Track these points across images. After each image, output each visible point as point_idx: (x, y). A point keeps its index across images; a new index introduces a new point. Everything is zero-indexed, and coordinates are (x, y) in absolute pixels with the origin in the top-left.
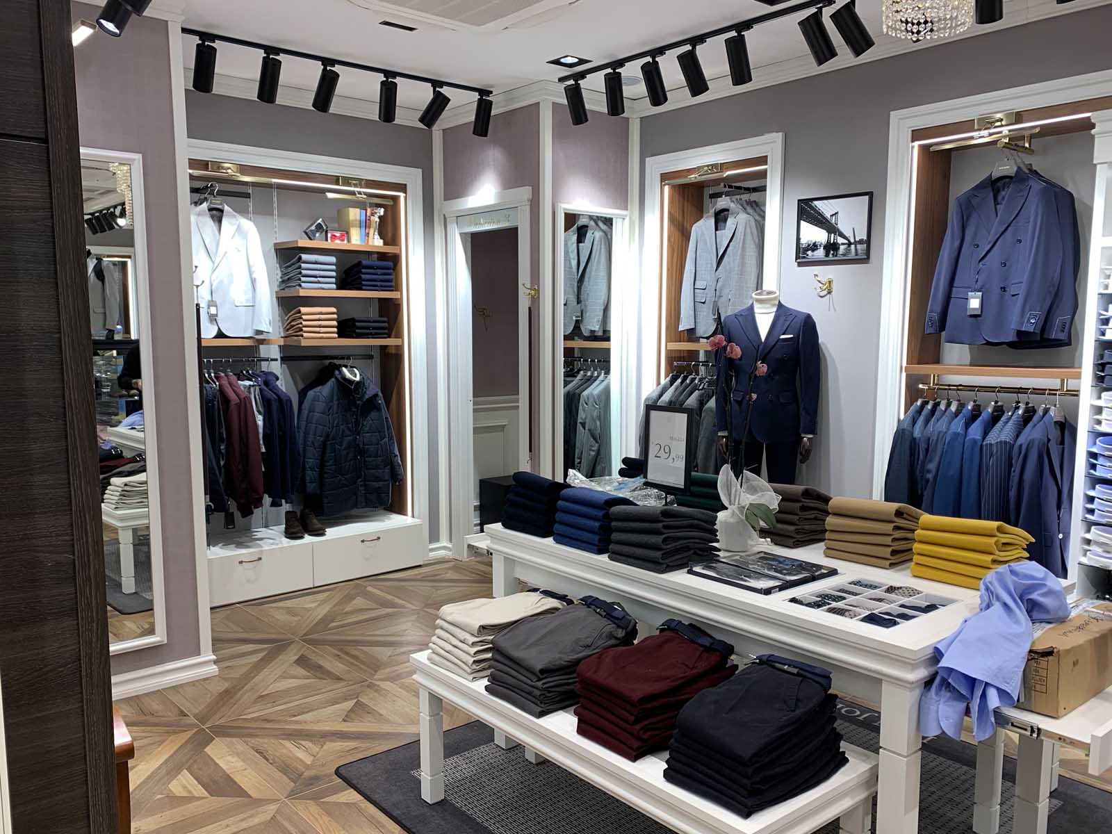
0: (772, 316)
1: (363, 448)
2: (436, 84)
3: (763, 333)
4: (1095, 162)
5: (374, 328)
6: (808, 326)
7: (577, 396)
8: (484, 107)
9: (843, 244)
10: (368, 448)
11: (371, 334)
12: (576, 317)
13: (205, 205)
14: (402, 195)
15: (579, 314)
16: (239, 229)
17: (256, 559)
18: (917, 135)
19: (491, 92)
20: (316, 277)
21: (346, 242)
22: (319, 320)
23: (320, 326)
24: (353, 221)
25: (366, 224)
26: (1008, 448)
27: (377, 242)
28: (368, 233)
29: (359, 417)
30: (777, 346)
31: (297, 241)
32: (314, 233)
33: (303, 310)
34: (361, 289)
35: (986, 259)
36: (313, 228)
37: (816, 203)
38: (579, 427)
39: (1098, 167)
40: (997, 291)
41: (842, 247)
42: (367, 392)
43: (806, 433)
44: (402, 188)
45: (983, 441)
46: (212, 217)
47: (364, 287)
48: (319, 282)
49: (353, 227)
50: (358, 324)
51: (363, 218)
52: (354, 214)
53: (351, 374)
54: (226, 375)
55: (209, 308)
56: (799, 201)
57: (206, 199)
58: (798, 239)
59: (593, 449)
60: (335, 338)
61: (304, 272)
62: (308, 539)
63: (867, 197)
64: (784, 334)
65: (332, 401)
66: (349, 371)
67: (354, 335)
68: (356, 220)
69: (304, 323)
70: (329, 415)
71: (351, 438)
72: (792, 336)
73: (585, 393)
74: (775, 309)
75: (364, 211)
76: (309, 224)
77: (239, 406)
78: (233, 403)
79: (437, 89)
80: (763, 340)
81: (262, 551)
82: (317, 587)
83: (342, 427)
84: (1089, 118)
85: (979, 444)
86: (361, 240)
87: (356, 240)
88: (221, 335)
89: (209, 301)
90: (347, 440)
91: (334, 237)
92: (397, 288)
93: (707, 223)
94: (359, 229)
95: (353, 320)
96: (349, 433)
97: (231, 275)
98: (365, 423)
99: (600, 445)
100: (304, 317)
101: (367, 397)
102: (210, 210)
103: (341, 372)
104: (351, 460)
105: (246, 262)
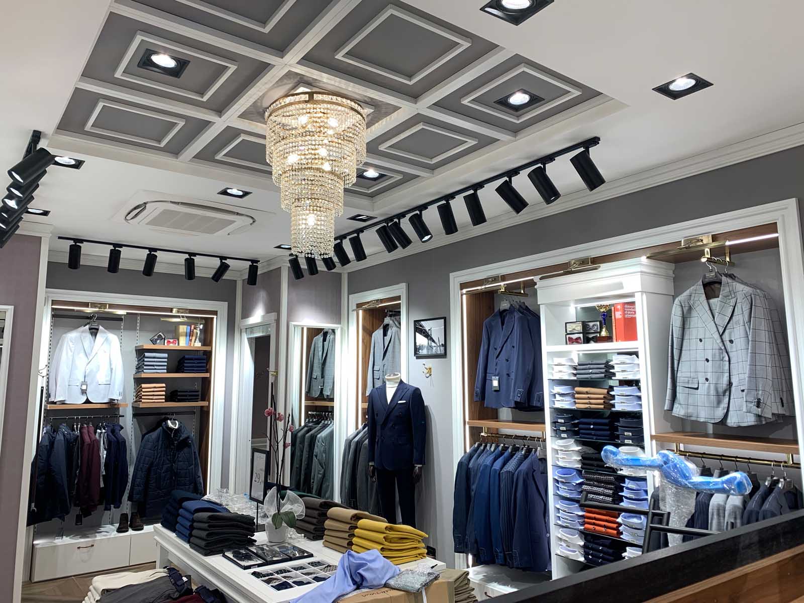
0: (395, 389)
1: (177, 472)
2: (222, 258)
3: (389, 399)
4: (539, 303)
5: (190, 396)
6: (416, 395)
7: (315, 437)
8: (253, 270)
9: (435, 346)
10: (180, 472)
11: (187, 399)
12: (321, 386)
13: (87, 327)
14: (215, 317)
15: (322, 385)
16: (107, 339)
17: (90, 545)
18: (463, 286)
19: (259, 261)
20: (153, 366)
21: (177, 345)
22: (153, 391)
23: (154, 395)
24: (181, 332)
25: (190, 334)
26: (511, 474)
27: (198, 344)
28: (191, 340)
29: (175, 452)
30: (396, 408)
31: (143, 346)
32: (156, 340)
33: (143, 385)
34: (183, 372)
35: (500, 356)
36: (156, 337)
37: (422, 322)
38: (314, 458)
39: (541, 306)
40: (505, 376)
41: (434, 348)
42: (182, 436)
43: (417, 464)
44: (215, 313)
45: (501, 470)
46: (91, 334)
47: (185, 371)
48: (155, 369)
49: (182, 336)
50: (179, 393)
51: (189, 331)
52: (183, 329)
53: (172, 424)
54: (87, 427)
55: (81, 386)
56: (415, 321)
57: (88, 323)
58: (415, 343)
59: (320, 472)
60: (163, 402)
61: (145, 363)
62: (131, 532)
63: (443, 320)
64: (401, 400)
65: (158, 441)
66: (171, 422)
67: (177, 400)
68: (184, 332)
69: (143, 394)
70: (154, 451)
71: (169, 465)
72: (405, 401)
73: (319, 436)
74: (397, 385)
75: (189, 327)
76: (153, 336)
77: (89, 445)
78: (86, 444)
79: (223, 261)
80: (389, 403)
81: (95, 540)
82: (131, 566)
83: (163, 458)
84: (532, 280)
85: (498, 472)
86: (186, 343)
87: (183, 343)
88: (88, 402)
89: (82, 382)
90: (165, 467)
91: (169, 342)
92: (208, 370)
93: (378, 333)
94: (185, 337)
95: (176, 391)
96: (168, 462)
97: (99, 366)
98: (179, 456)
99: (325, 471)
100: (143, 390)
101: (181, 439)
102: (90, 329)
103: (166, 423)
104: (168, 480)
105: (109, 359)
